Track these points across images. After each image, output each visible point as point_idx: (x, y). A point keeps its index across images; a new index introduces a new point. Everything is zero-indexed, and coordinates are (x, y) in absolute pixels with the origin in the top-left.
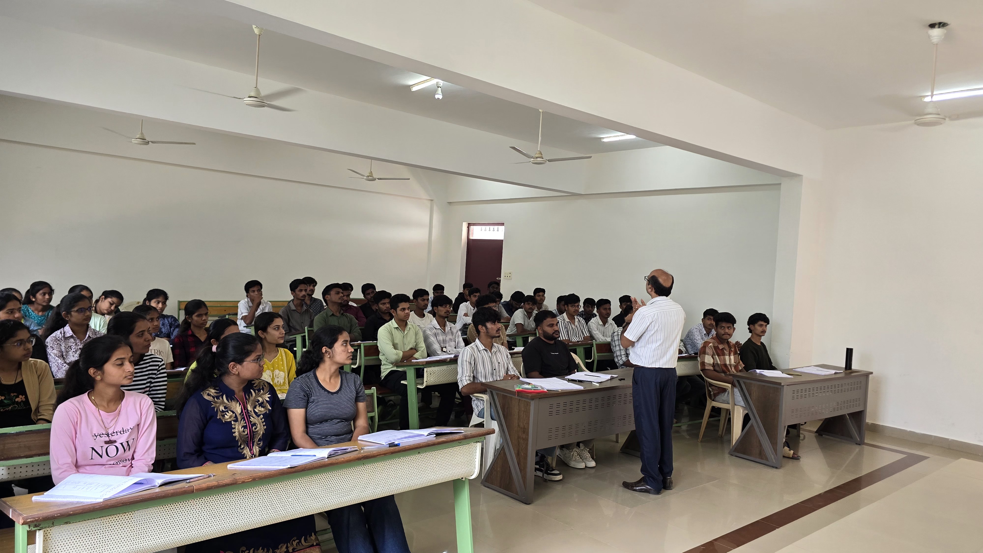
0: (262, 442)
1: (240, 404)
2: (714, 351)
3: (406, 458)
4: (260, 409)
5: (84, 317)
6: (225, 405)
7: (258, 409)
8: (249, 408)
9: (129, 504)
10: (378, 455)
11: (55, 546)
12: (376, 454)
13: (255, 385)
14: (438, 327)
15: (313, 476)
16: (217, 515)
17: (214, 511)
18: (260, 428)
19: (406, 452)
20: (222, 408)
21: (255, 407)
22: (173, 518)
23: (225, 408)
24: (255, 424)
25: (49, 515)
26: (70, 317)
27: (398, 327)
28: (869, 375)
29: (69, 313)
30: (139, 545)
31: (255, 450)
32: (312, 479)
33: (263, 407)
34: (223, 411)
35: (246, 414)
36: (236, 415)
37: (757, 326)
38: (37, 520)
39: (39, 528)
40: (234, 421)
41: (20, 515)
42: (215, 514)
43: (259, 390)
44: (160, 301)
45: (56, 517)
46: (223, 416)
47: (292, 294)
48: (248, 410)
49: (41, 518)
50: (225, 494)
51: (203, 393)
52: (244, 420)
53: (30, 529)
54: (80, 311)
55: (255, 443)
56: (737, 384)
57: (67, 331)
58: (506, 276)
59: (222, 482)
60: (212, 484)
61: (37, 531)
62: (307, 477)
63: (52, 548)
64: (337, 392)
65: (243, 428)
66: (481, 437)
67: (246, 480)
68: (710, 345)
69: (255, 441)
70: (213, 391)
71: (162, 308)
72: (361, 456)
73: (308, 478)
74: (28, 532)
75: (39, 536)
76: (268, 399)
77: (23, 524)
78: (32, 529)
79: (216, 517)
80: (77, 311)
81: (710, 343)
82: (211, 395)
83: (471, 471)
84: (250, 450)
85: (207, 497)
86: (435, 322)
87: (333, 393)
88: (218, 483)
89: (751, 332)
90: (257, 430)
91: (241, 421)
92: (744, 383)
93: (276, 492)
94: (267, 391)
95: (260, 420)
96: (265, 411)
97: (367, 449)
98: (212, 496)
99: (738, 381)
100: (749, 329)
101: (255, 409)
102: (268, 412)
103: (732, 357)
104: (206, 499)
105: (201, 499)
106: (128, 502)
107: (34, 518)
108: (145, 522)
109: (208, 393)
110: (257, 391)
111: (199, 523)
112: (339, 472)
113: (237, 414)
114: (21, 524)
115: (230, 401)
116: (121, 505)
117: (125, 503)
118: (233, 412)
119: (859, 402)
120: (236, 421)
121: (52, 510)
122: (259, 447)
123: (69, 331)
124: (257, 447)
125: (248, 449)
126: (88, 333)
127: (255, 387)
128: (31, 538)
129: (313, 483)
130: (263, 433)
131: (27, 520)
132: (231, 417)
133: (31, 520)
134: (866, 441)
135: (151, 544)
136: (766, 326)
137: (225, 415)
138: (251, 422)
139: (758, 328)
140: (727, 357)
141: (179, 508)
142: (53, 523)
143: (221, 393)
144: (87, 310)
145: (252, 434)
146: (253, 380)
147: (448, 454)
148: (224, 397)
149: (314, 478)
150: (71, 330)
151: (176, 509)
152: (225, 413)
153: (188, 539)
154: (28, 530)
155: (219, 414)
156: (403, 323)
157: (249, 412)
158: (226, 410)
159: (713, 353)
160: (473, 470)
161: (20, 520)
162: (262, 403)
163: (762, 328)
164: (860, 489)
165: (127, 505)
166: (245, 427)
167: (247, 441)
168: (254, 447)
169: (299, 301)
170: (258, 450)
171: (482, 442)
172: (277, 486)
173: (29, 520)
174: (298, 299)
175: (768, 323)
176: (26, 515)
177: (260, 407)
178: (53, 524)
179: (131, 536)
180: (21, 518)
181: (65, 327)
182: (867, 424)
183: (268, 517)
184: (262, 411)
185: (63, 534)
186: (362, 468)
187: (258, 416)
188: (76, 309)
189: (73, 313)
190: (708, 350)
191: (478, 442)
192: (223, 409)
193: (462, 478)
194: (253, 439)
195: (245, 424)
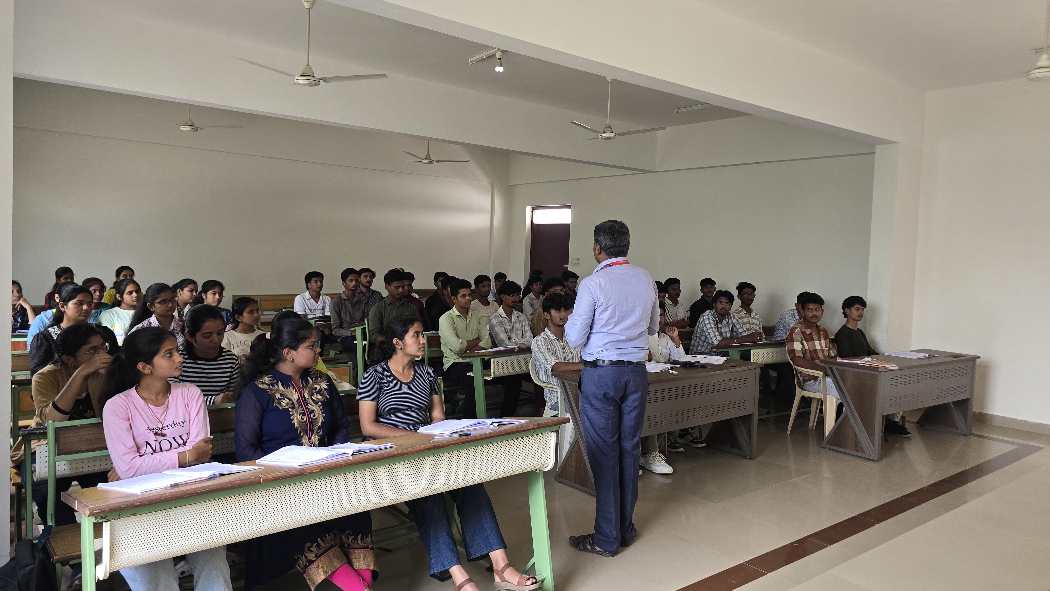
0: (322, 431)
1: (296, 391)
2: (802, 337)
3: (477, 449)
4: (318, 397)
5: (167, 309)
6: (281, 392)
7: (316, 397)
8: (306, 396)
9: (196, 495)
10: (448, 445)
11: (122, 538)
12: (447, 444)
13: (312, 373)
14: (505, 316)
15: (382, 467)
16: (285, 507)
17: (282, 503)
18: (319, 416)
19: (478, 442)
20: (278, 395)
21: (312, 395)
22: (240, 510)
23: (281, 396)
24: (313, 411)
25: (115, 506)
26: (154, 309)
27: (459, 315)
28: (976, 359)
29: (153, 304)
30: (207, 538)
31: (314, 439)
32: (381, 470)
33: (321, 395)
34: (279, 399)
35: (303, 402)
36: (292, 402)
37: (853, 309)
38: (104, 511)
39: (105, 520)
40: (291, 408)
41: (86, 507)
42: (283, 506)
43: (317, 378)
44: (217, 292)
45: (123, 508)
46: (280, 404)
47: (343, 284)
48: (305, 397)
49: (107, 509)
50: (292, 486)
51: (258, 382)
52: (302, 407)
53: (97, 521)
54: (163, 302)
55: (315, 432)
56: (829, 372)
57: (153, 322)
58: (574, 263)
59: (289, 473)
60: (279, 475)
61: (104, 523)
62: (376, 468)
63: (119, 540)
64: (410, 383)
65: (301, 415)
66: (555, 427)
67: (313, 470)
68: (797, 330)
69: (314, 429)
70: (267, 379)
71: (219, 299)
72: (431, 445)
73: (377, 470)
74: (95, 524)
75: (106, 527)
76: (326, 387)
77: (89, 516)
78: (98, 521)
79: (284, 509)
80: (160, 302)
81: (797, 328)
82: (265, 383)
83: (545, 462)
84: (309, 439)
85: (274, 489)
86: (501, 310)
87: (406, 384)
88: (285, 473)
89: (846, 315)
90: (315, 417)
91: (298, 408)
92: (838, 370)
93: (344, 483)
94: (325, 379)
95: (318, 407)
96: (323, 399)
97: (436, 439)
98: (279, 488)
99: (831, 368)
100: (844, 313)
101: (312, 397)
102: (326, 400)
103: (823, 342)
104: (273, 490)
105: (268, 490)
106: (195, 493)
107: (101, 509)
108: (212, 514)
109: (262, 382)
110: (314, 379)
111: (267, 515)
112: (409, 463)
113: (294, 402)
114: (87, 515)
115: (286, 388)
116: (188, 496)
117: (191, 494)
118: (290, 399)
119: (965, 389)
120: (293, 408)
121: (119, 502)
122: (319, 436)
123: (155, 322)
124: (316, 436)
125: (307, 438)
126: (173, 324)
127: (313, 375)
128: (98, 530)
129: (382, 474)
130: (322, 421)
131: (94, 511)
132: (287, 404)
133: (98, 511)
134: (973, 432)
135: (218, 537)
136: (863, 310)
137: (282, 403)
138: (309, 409)
139: (854, 312)
140: (817, 343)
141: (246, 500)
142: (120, 514)
143: (275, 381)
144: (170, 301)
145: (312, 422)
146: (310, 369)
147: (522, 444)
148: (280, 383)
149: (383, 469)
150: (158, 321)
151: (243, 501)
152: (281, 401)
153: (256, 532)
154: (95, 521)
155: (276, 401)
156: (464, 311)
157: (307, 399)
158: (282, 397)
159: (802, 338)
160: (548, 461)
161: (87, 512)
162: (320, 390)
163: (859, 312)
164: (967, 483)
165: (193, 496)
166: (303, 414)
167: (306, 429)
168: (313, 436)
169: (350, 292)
170: (317, 439)
171: (557, 431)
172: (346, 477)
173: (96, 511)
174: (349, 289)
175: (865, 307)
176: (92, 507)
177: (318, 395)
178: (119, 516)
179: (198, 528)
180: (87, 509)
181: (151, 318)
182: (974, 414)
183: (337, 509)
184: (320, 399)
185: (129, 526)
186: (432, 458)
187: (316, 403)
188: (158, 300)
189: (156, 304)
190: (795, 336)
191: (553, 431)
192: (279, 397)
193: (536, 470)
194: (313, 428)
195: (303, 411)
